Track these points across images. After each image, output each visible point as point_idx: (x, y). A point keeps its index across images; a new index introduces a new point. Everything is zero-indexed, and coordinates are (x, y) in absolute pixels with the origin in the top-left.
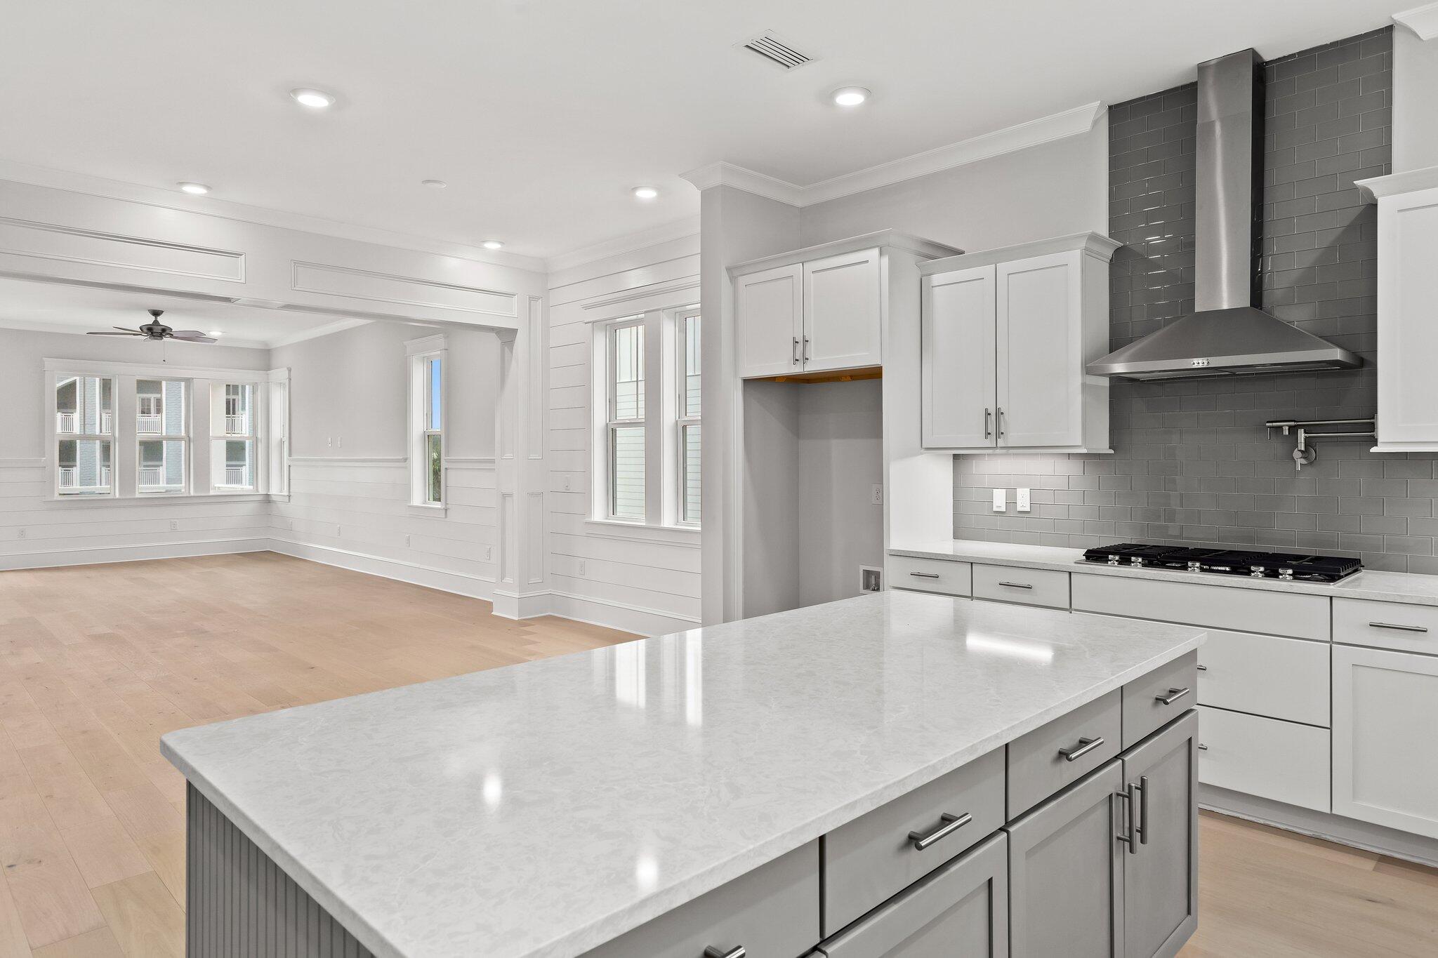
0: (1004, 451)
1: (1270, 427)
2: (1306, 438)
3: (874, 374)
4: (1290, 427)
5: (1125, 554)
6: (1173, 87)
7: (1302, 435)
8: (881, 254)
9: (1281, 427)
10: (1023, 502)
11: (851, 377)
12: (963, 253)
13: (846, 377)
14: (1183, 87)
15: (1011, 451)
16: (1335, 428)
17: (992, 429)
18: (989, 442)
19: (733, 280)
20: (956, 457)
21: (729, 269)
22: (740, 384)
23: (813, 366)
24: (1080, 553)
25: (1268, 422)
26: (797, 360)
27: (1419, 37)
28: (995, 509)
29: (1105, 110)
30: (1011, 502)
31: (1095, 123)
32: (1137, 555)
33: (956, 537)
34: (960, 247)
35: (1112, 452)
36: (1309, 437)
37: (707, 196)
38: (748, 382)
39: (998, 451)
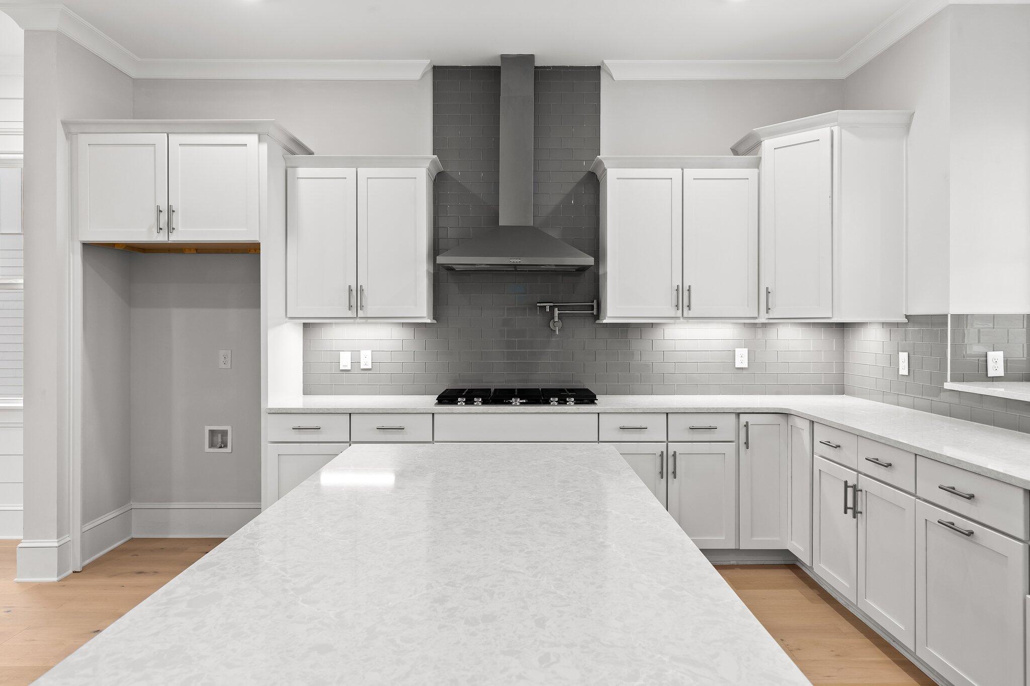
0: (364, 321)
1: (540, 307)
2: (559, 314)
3: (251, 250)
4: (550, 306)
5: (470, 397)
6: (479, 65)
7: (556, 312)
8: (260, 141)
9: (545, 306)
10: (366, 361)
11: (197, 250)
12: (312, 153)
13: (190, 249)
14: (484, 67)
15: (369, 321)
16: (573, 308)
17: (354, 303)
18: (350, 314)
19: (69, 135)
20: (305, 325)
21: (65, 124)
22: (78, 248)
23: (177, 237)
24: (434, 399)
25: (538, 303)
26: (161, 229)
27: (613, 78)
28: (342, 368)
29: (430, 68)
30: (355, 362)
31: (423, 76)
32: (478, 397)
33: (305, 393)
34: (312, 149)
35: (435, 322)
36: (561, 313)
37: (31, 37)
38: (87, 246)
39: (358, 320)
